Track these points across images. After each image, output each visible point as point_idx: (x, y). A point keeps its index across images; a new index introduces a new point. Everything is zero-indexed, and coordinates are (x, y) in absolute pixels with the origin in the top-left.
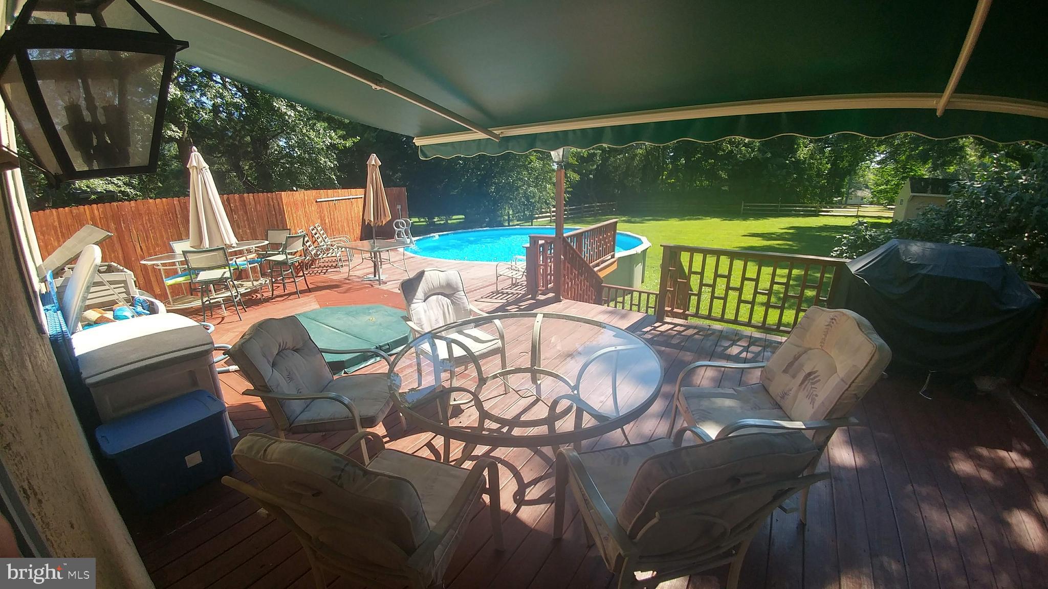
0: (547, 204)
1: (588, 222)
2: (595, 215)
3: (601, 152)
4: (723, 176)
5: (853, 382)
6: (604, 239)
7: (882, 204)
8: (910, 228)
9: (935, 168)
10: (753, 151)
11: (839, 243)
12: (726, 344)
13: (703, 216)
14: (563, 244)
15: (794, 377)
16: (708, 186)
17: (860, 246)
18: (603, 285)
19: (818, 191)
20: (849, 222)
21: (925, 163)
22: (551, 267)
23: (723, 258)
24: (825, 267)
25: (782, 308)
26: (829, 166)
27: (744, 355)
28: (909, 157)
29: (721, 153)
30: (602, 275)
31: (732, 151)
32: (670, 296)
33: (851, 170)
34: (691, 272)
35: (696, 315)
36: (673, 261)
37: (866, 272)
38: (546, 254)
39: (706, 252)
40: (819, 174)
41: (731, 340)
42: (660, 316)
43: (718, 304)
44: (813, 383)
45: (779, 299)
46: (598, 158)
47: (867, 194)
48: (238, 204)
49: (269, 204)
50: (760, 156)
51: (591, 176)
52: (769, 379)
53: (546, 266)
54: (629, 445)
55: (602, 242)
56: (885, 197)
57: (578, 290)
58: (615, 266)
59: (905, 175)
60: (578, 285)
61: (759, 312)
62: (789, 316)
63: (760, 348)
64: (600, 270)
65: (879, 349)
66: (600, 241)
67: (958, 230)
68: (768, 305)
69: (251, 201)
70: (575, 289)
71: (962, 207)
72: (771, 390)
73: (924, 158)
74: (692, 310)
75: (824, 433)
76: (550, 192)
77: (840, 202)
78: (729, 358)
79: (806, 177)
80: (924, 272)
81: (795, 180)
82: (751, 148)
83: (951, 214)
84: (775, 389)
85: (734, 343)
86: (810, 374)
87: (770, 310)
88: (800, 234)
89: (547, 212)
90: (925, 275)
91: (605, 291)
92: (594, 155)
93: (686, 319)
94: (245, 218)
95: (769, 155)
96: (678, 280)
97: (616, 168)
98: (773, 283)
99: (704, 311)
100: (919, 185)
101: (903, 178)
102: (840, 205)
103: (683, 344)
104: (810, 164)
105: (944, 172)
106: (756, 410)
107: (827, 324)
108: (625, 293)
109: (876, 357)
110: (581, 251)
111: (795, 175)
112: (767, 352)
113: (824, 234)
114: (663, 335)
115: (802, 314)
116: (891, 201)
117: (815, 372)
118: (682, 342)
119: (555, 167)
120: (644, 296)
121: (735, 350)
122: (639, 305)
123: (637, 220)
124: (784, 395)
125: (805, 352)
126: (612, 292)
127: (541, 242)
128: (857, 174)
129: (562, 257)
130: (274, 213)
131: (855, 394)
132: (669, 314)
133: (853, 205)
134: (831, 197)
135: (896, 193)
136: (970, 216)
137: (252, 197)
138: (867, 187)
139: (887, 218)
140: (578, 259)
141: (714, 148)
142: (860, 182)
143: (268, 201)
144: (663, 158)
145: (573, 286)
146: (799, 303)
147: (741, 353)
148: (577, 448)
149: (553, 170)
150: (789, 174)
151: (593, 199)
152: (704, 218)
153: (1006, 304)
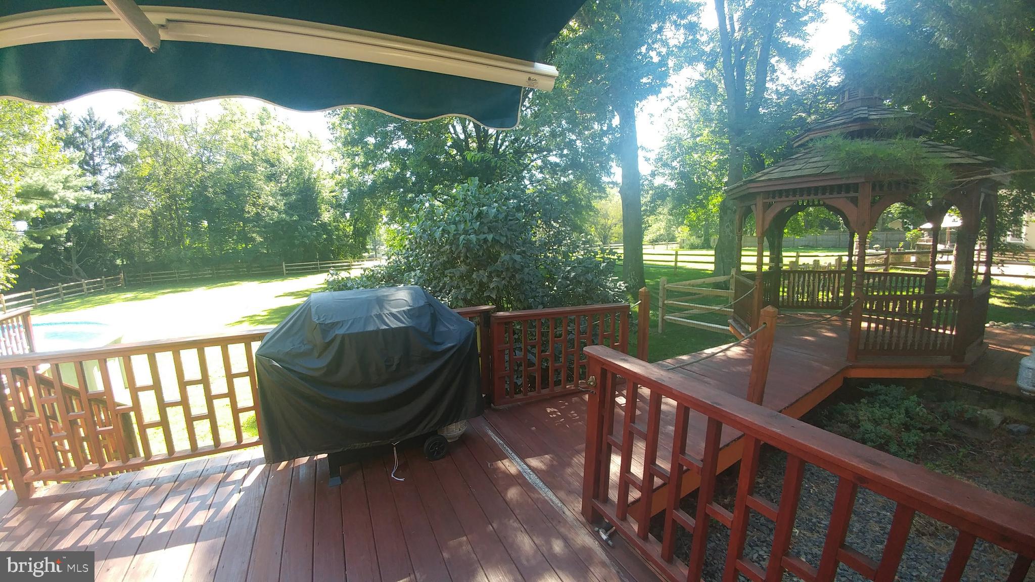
4: (257, 238)
10: (280, 213)
16: (243, 249)
19: (349, 249)
26: (352, 228)
29: (247, 215)
31: (258, 214)
33: (369, 231)
40: (346, 235)
50: (288, 219)
51: (69, 244)
79: (335, 237)
81: (325, 240)
82: (277, 211)
90: (343, 336)
95: (297, 218)
97: (113, 231)
104: (335, 226)
111: (325, 236)
128: (374, 234)
134: (360, 253)
141: (237, 210)
142: (377, 240)
150: (319, 235)
151: (78, 274)
152: (241, 282)
153: (442, 344)
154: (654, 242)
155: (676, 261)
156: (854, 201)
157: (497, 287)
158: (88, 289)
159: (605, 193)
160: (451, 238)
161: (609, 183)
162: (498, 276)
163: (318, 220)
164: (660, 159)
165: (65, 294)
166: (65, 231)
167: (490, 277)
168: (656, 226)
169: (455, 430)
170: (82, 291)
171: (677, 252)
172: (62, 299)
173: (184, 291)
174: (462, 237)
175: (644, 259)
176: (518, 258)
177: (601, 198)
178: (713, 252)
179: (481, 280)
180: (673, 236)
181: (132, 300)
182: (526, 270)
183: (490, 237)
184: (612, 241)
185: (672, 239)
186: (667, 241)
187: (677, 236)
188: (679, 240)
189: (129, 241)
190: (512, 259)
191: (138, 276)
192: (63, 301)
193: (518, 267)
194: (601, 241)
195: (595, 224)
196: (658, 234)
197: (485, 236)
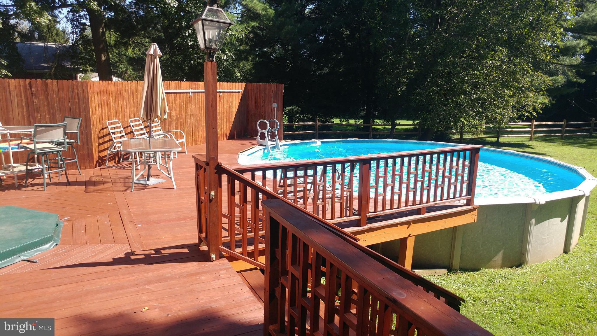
48: (39, 89)
49: (73, 92)
69: (54, 87)
94: (46, 104)
130: (77, 100)
137: (56, 84)
143: (73, 89)
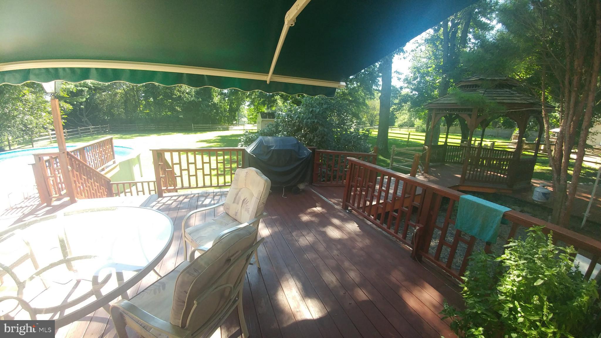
0: (45, 129)
1: (86, 140)
2: (91, 135)
3: (88, 89)
4: (179, 109)
5: (261, 198)
6: (104, 150)
7: (252, 124)
8: (264, 133)
9: (268, 108)
10: (192, 96)
11: (240, 141)
12: (203, 199)
13: (171, 132)
14: (68, 157)
15: (238, 204)
16: (171, 115)
17: (249, 141)
18: (111, 183)
19: (227, 118)
20: (242, 132)
21: (264, 106)
22: (60, 177)
23: (189, 154)
24: (237, 152)
25: (224, 175)
26: (228, 107)
27: (213, 202)
28: (259, 104)
29: (174, 96)
30: (108, 176)
31: (180, 96)
32: (163, 180)
33: (237, 109)
34: (173, 164)
35: (183, 188)
36: (160, 159)
37: (254, 152)
38: (53, 167)
39: (179, 151)
40: (225, 111)
41: (204, 196)
42: (160, 194)
43: (193, 179)
44: (246, 204)
45: (221, 171)
46: (86, 93)
47: (245, 119)
50: (196, 100)
51: (82, 106)
52: (228, 209)
53: (55, 177)
54: (162, 278)
55: (103, 153)
56: (253, 121)
57: (90, 191)
58: (118, 169)
59: (258, 111)
60: (89, 187)
61: (214, 179)
62: (228, 178)
63: (219, 197)
64: (106, 173)
65: (266, 181)
66: (101, 152)
67: (280, 131)
68: (218, 175)
70: (87, 190)
71: (280, 122)
72: (230, 214)
73: (264, 104)
74: (179, 185)
75: (256, 223)
76: (46, 118)
77: (236, 123)
78: (206, 206)
79: (220, 111)
80: (273, 148)
81: (215, 113)
82: (191, 95)
83: (277, 125)
84: (232, 213)
85: (206, 197)
86: (244, 200)
87: (219, 177)
88: (223, 140)
89: (46, 135)
90: (274, 150)
91: (114, 187)
92: (82, 91)
93: (177, 192)
95: (201, 100)
96: (167, 170)
97: (103, 101)
98: (217, 163)
99: (186, 184)
100: (264, 115)
101: (258, 113)
102: (236, 125)
103: (179, 206)
104: (220, 105)
105: (271, 110)
106: (226, 225)
107: (245, 175)
108: (131, 185)
109: (266, 184)
110: (86, 161)
111: (215, 111)
112: (223, 197)
113: (233, 138)
114: (165, 205)
115: (233, 176)
116: (255, 122)
117: (246, 199)
118: (178, 205)
119: (48, 98)
120: (145, 185)
121: (207, 201)
122: (143, 191)
123: (127, 136)
124: (236, 214)
125: (240, 191)
126: (121, 186)
127: (46, 158)
128: (240, 111)
129: (69, 167)
131: (263, 203)
132: (165, 191)
133: (241, 125)
134: (232, 121)
135: (256, 119)
136: (283, 126)
138: (245, 117)
139: (255, 130)
140: (84, 167)
141: (170, 93)
142: (242, 115)
144: (138, 96)
145: (86, 188)
146: (232, 171)
147: (211, 201)
148: (125, 297)
149: (47, 102)
150: (212, 110)
151: (87, 123)
152: (173, 133)
153: (301, 156)
154: (401, 126)
155: (409, 138)
156: (470, 115)
157: (316, 141)
158: (93, 131)
159: (374, 96)
160: (300, 120)
161: (376, 90)
162: (317, 137)
163: (211, 102)
164: (407, 79)
165: (82, 133)
166: (85, 99)
167: (314, 137)
168: (403, 117)
169: (302, 186)
170: (90, 132)
171: (409, 133)
172: (80, 135)
173: (144, 136)
174: (305, 120)
175: (389, 135)
176: (326, 130)
177: (371, 98)
178: (424, 134)
179: (310, 138)
180: (413, 123)
181: (119, 138)
182: (329, 135)
183: (316, 121)
184: (376, 124)
185: (412, 125)
186: (409, 126)
187: (415, 123)
188: (416, 126)
189: (111, 107)
190: (324, 130)
191: (117, 126)
192: (80, 137)
193: (326, 133)
194: (370, 124)
195: (367, 113)
196: (403, 122)
197: (313, 120)
